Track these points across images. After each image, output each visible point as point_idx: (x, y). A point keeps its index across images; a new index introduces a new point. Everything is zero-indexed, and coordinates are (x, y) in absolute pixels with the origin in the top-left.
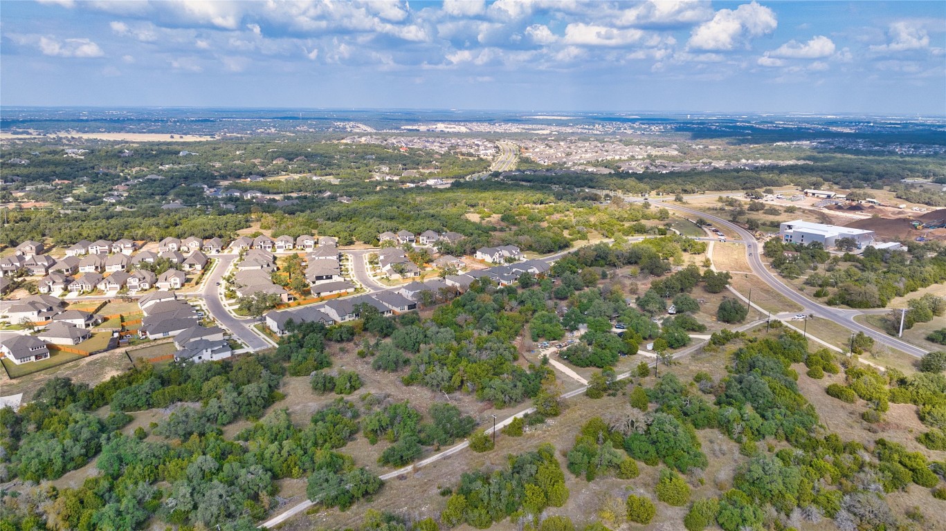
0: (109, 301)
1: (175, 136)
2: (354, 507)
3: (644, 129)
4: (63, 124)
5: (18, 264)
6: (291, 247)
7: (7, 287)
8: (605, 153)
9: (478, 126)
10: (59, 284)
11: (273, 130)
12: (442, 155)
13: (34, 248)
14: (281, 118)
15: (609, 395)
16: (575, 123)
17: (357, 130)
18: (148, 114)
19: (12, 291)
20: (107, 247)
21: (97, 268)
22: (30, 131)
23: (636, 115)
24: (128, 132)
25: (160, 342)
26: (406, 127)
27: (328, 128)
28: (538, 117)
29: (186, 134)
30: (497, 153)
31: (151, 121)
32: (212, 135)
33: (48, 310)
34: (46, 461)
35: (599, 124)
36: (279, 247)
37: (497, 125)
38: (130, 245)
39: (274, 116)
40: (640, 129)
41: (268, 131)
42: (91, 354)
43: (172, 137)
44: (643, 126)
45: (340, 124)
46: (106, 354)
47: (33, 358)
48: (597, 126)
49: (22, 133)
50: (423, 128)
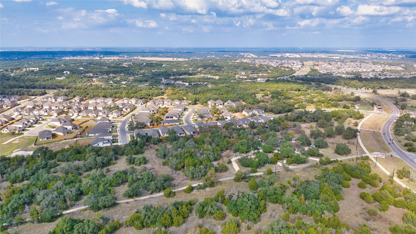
0: (89, 121)
1: (174, 58)
2: (100, 211)
3: (394, 57)
4: (137, 54)
5: (69, 105)
6: (170, 104)
7: (60, 113)
8: (359, 68)
9: (306, 55)
10: (76, 113)
11: (214, 56)
12: (274, 67)
13: (79, 99)
14: (219, 51)
15: (245, 181)
16: (356, 53)
17: (249, 57)
18: (170, 50)
19: (62, 114)
20: (103, 100)
21: (94, 108)
22: (125, 56)
23: (394, 50)
24: (159, 57)
25: (92, 137)
26: (271, 55)
27: (236, 56)
28: (339, 51)
29: (179, 58)
30: (302, 67)
31: (168, 52)
32: (189, 58)
33: (64, 122)
34: (17, 176)
35: (369, 54)
36: (165, 104)
37: (315, 54)
38: (111, 100)
39: (216, 51)
40: (390, 57)
41: (212, 57)
42: (65, 139)
43: (173, 59)
44: (394, 55)
45: (243, 54)
46: (71, 140)
47: (46, 139)
48: (368, 55)
49: (122, 57)
50: (279, 56)
